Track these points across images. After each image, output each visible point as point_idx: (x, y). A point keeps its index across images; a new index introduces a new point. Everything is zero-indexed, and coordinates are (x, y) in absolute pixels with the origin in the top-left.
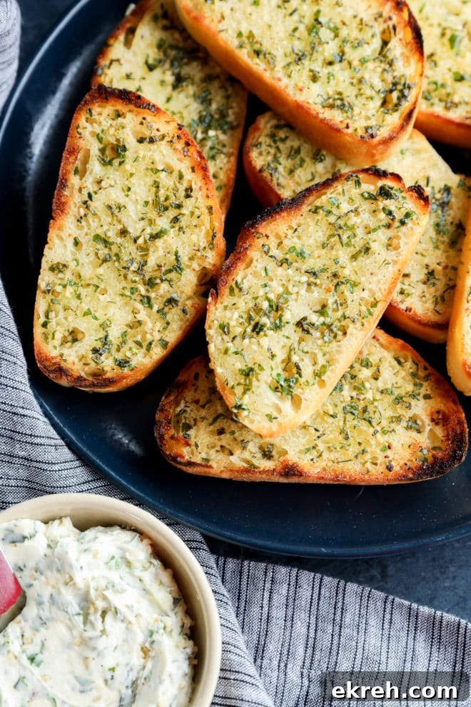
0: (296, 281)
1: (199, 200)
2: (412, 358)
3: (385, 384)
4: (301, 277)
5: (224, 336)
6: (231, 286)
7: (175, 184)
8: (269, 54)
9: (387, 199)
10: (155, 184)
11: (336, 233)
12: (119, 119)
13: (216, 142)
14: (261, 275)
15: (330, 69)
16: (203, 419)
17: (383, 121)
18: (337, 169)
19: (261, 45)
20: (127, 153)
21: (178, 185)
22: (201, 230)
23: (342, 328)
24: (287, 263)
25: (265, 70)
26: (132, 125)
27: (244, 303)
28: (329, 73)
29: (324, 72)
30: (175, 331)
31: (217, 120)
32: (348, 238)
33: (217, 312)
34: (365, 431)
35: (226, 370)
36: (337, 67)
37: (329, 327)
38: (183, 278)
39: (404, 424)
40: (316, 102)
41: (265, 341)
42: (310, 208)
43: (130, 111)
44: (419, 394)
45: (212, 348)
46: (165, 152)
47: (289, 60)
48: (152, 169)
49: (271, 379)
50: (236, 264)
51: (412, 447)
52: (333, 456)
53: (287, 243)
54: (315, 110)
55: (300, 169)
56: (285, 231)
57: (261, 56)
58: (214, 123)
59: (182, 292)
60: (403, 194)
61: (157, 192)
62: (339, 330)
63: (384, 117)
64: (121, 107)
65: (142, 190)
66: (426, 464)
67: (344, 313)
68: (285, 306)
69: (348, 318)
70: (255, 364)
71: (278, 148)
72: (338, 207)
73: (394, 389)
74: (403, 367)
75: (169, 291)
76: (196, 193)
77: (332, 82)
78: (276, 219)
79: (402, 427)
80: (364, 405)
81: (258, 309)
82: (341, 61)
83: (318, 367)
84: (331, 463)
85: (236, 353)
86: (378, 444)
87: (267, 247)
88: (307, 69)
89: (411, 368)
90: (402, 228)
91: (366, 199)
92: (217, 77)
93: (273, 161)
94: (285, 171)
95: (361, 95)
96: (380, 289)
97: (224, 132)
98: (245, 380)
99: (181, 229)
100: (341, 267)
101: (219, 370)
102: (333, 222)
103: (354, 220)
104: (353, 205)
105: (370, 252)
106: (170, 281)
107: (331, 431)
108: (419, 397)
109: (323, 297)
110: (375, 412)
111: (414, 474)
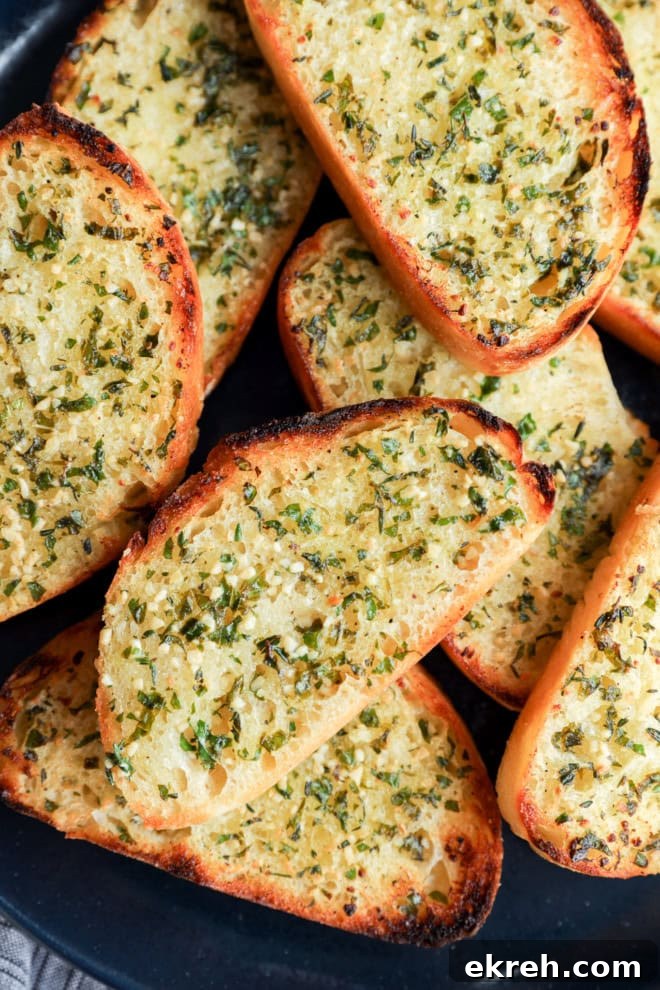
0: (282, 567)
1: (163, 365)
2: (449, 731)
3: (391, 761)
4: (294, 561)
5: (133, 623)
6: (170, 539)
7: (129, 324)
8: (371, 129)
9: (481, 475)
10: (94, 313)
11: (377, 503)
12: (66, 177)
13: (242, 242)
14: (226, 537)
15: (467, 189)
16: (69, 732)
17: (528, 318)
18: (430, 360)
19: (360, 107)
20: (62, 243)
21: (134, 326)
22: (152, 418)
23: (334, 674)
24: (277, 529)
25: (352, 158)
26: (84, 195)
27: (182, 578)
28: (462, 198)
29: (455, 191)
30: (61, 575)
31: (257, 202)
32: (395, 519)
33: (133, 577)
34: (330, 834)
35: (120, 682)
36: (480, 189)
37: (313, 666)
38: (100, 491)
39: (398, 841)
40: (423, 246)
41: (197, 659)
42: (346, 442)
43: (89, 169)
44: (439, 798)
45: (106, 637)
46: (127, 261)
47: (401, 150)
48: (97, 286)
49: (186, 726)
50: (191, 501)
51: (397, 885)
52: (263, 859)
53: (289, 494)
54: (415, 260)
55: (366, 344)
56: (293, 471)
57: (353, 130)
58: (247, 208)
59: (92, 513)
60: (513, 474)
61: (94, 330)
62: (329, 676)
63: (531, 311)
64: (76, 155)
65: (69, 318)
66: (412, 917)
67: (344, 653)
68: (250, 604)
69: (349, 663)
70: (168, 689)
71: (339, 293)
72: (395, 458)
73: (401, 776)
74: (428, 742)
75: (69, 505)
76: (163, 351)
77: (463, 217)
78: (282, 445)
79: (393, 846)
80: (343, 789)
81: (202, 595)
82: (491, 181)
83: (271, 732)
84: (257, 871)
85: (143, 662)
86: (344, 862)
87: (251, 490)
88: (426, 179)
89: (441, 748)
90: (491, 534)
91: (448, 459)
92: (281, 122)
93: (322, 318)
94: (339, 338)
95: (506, 256)
96: (420, 628)
97: (261, 229)
98: (142, 716)
99: (117, 406)
100: (367, 568)
101: (106, 680)
102: (377, 482)
103: (415, 491)
104: (422, 462)
105: (423, 557)
106: (76, 490)
107: (273, 817)
108: (438, 803)
109: (319, 610)
110: (356, 806)
111: (387, 928)
